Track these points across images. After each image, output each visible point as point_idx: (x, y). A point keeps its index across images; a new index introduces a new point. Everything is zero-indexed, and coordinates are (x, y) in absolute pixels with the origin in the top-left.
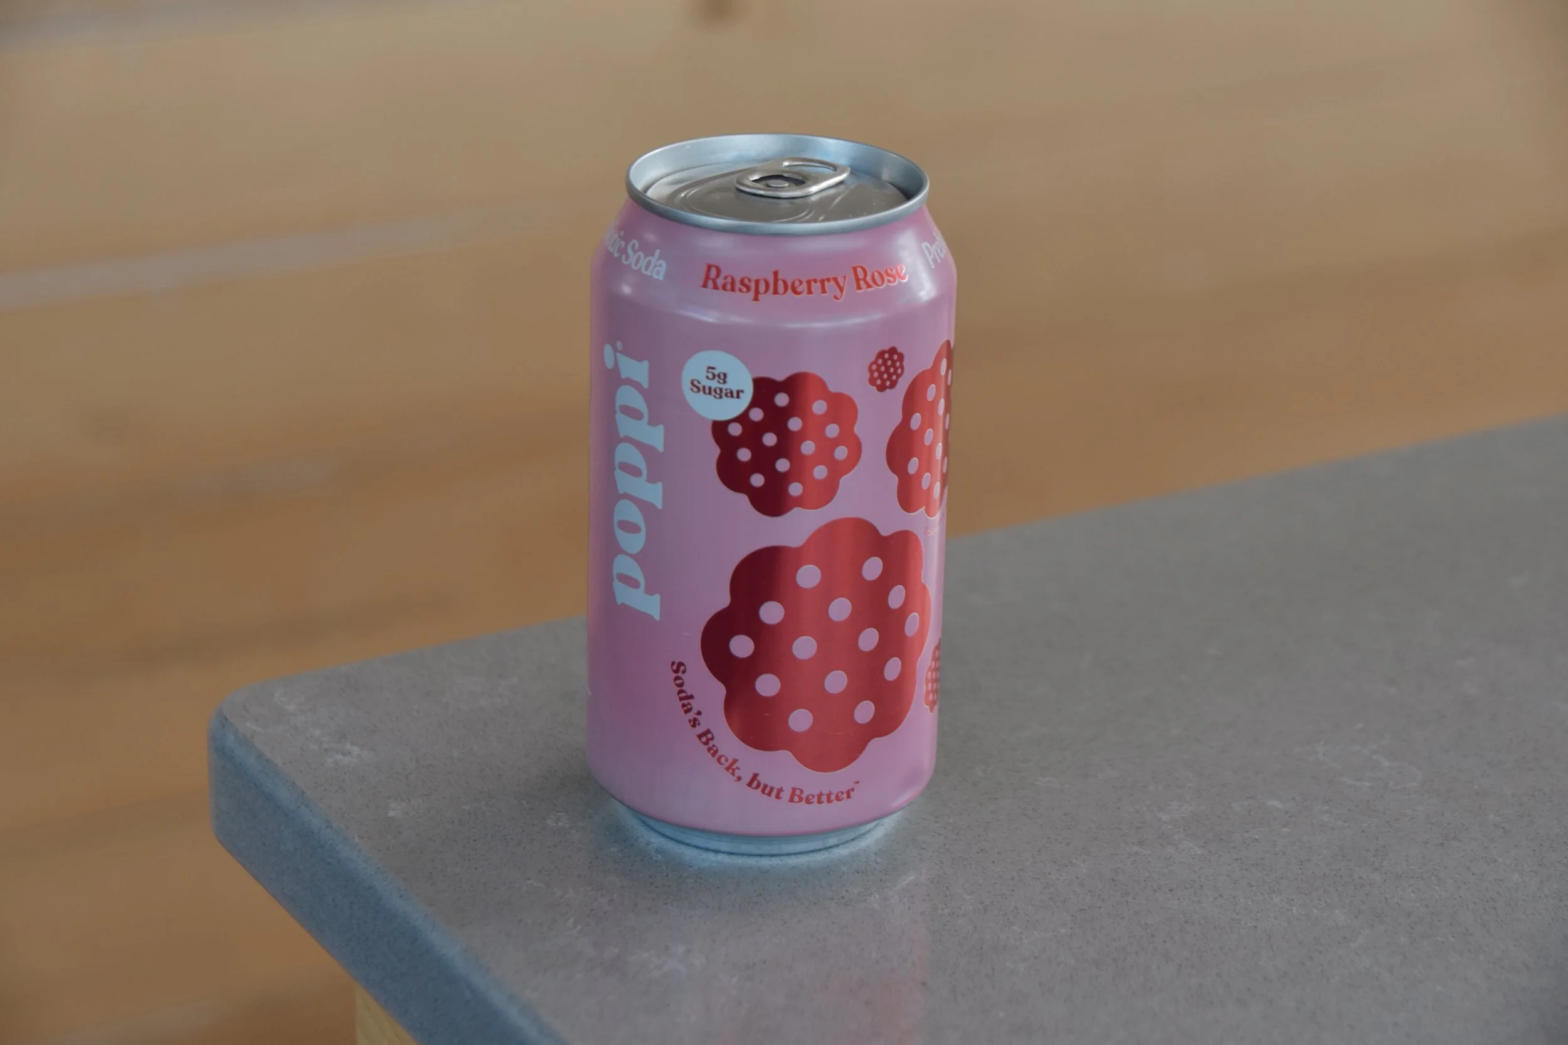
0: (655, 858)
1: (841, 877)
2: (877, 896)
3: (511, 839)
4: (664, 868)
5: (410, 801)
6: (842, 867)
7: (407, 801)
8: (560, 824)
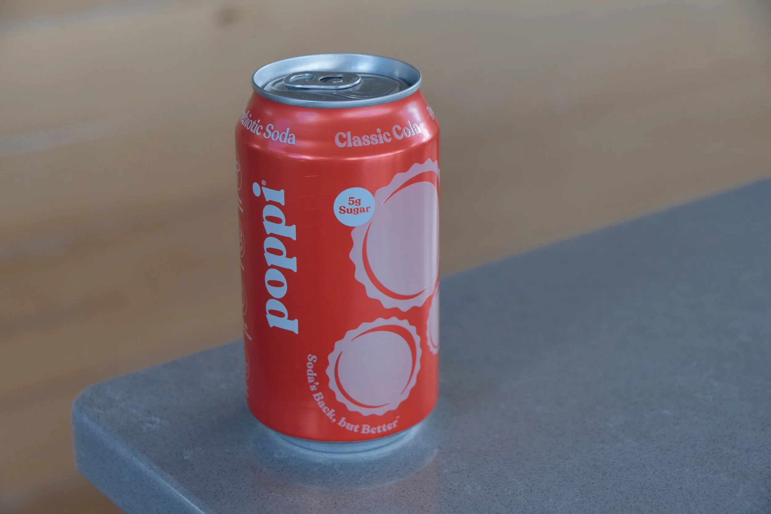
0: (339, 473)
1: (445, 476)
2: (469, 487)
3: (257, 468)
4: (346, 478)
5: (195, 450)
6: (444, 470)
7: (193, 449)
8: (282, 456)
